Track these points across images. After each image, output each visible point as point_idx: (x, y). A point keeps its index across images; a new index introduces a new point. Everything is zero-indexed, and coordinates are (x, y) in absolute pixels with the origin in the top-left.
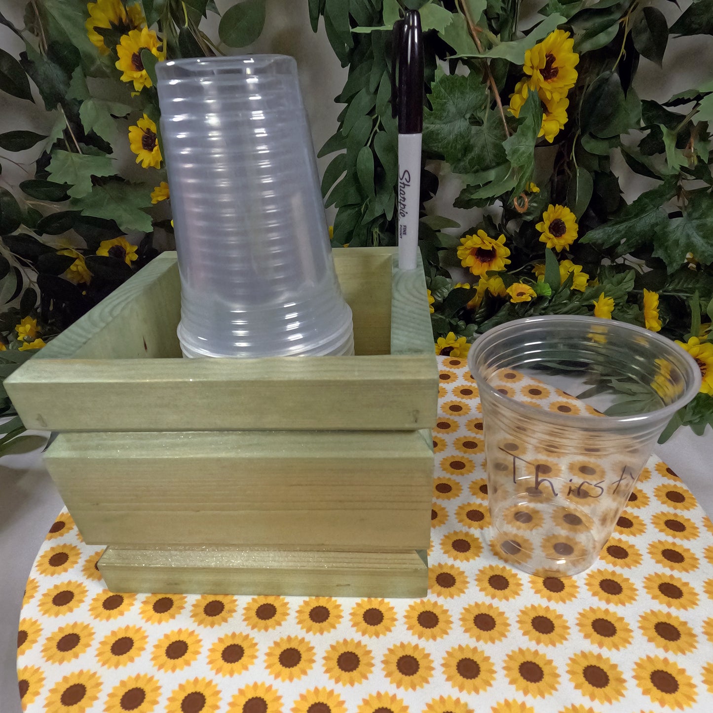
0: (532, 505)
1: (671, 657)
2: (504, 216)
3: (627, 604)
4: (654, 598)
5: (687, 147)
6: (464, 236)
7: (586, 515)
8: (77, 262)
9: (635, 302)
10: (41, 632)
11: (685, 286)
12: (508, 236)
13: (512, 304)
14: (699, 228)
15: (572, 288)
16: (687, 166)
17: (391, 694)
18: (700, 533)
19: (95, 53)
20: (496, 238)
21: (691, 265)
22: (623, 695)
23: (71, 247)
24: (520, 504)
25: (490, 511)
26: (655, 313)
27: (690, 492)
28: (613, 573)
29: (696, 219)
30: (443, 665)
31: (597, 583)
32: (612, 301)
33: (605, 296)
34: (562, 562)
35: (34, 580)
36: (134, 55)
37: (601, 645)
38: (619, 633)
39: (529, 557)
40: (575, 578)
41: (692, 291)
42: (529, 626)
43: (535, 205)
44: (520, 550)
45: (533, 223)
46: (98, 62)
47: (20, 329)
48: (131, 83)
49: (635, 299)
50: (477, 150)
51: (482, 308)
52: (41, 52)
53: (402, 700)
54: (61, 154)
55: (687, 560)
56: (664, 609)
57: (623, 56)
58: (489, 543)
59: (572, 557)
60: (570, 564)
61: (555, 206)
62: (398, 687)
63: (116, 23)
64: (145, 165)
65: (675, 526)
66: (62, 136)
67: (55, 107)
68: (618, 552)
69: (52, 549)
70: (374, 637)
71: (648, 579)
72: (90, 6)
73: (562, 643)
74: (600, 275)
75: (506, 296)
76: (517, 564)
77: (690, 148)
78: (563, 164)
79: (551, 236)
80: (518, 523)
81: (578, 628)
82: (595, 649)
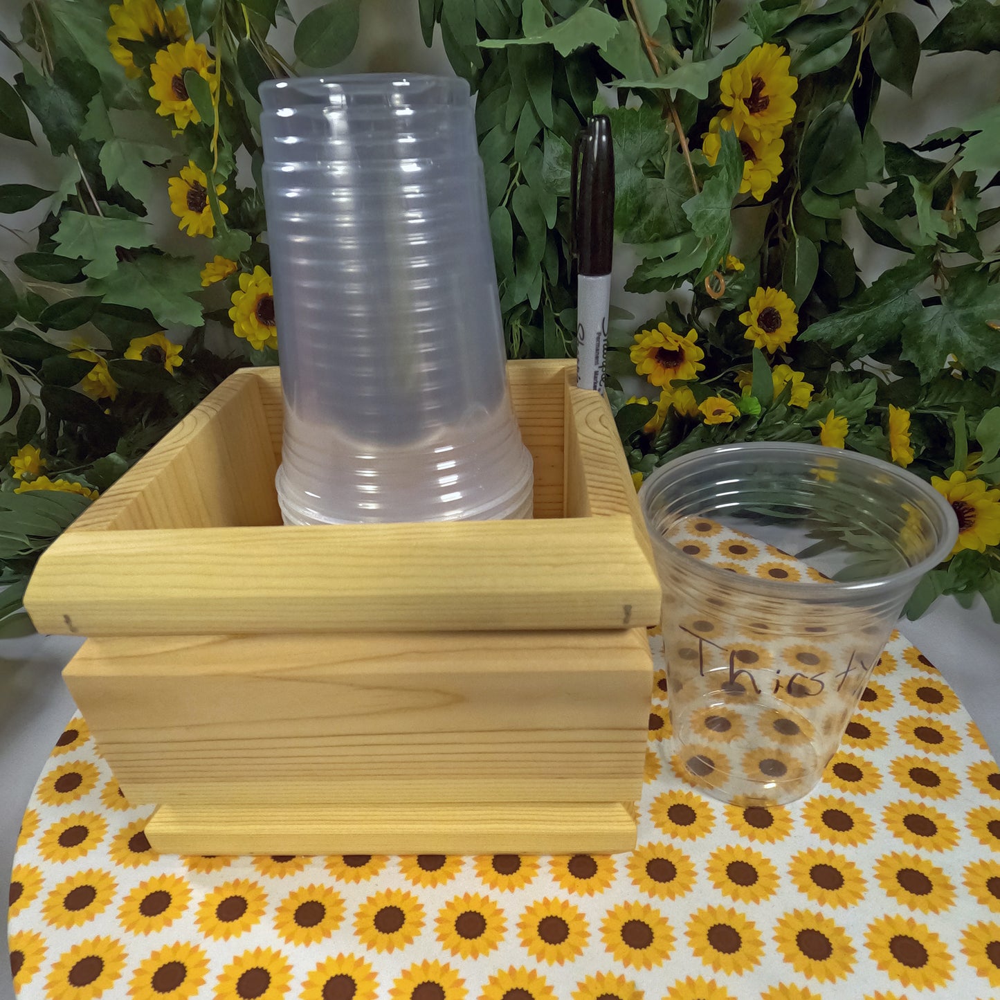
0: (731, 707)
1: (919, 916)
2: (695, 304)
3: (859, 844)
4: (897, 835)
5: (947, 208)
6: (639, 331)
7: (804, 721)
8: (97, 368)
9: (877, 424)
10: (43, 884)
11: (946, 401)
12: (701, 331)
13: (705, 425)
14: (965, 319)
15: (789, 404)
16: (947, 234)
17: (529, 969)
18: (962, 745)
19: (120, 75)
20: (684, 334)
21: (955, 371)
22: (851, 971)
23: (88, 348)
24: (712, 706)
25: (670, 714)
26: (905, 439)
27: (950, 689)
28: (842, 801)
29: (960, 307)
30: (602, 930)
31: (818, 814)
32: (845, 421)
33: (836, 415)
34: (771, 785)
35: (34, 811)
36: (176, 79)
37: (822, 901)
38: (847, 885)
39: (725, 779)
40: (787, 808)
41: (955, 407)
42: (724, 876)
43: (738, 287)
44: (712, 770)
45: (735, 314)
46: (125, 88)
47: (16, 462)
48: (171, 117)
49: (877, 419)
50: (655, 211)
51: (665, 432)
52: (45, 75)
53: (544, 978)
54: (74, 216)
55: (943, 783)
56: (911, 850)
57: (857, 81)
58: (670, 760)
59: (784, 779)
60: (782, 790)
61: (765, 289)
62: (539, 960)
63: (151, 32)
64: (191, 233)
65: (929, 735)
66: (74, 192)
67: (66, 152)
68: (848, 772)
69: (60, 768)
70: (507, 891)
71: (890, 809)
72: (113, 9)
73: (768, 899)
74: (829, 387)
75: (698, 415)
76: (707, 790)
77: (951, 209)
78: (776, 231)
79: (761, 331)
80: (711, 732)
81: (791, 877)
82: (814, 907)
